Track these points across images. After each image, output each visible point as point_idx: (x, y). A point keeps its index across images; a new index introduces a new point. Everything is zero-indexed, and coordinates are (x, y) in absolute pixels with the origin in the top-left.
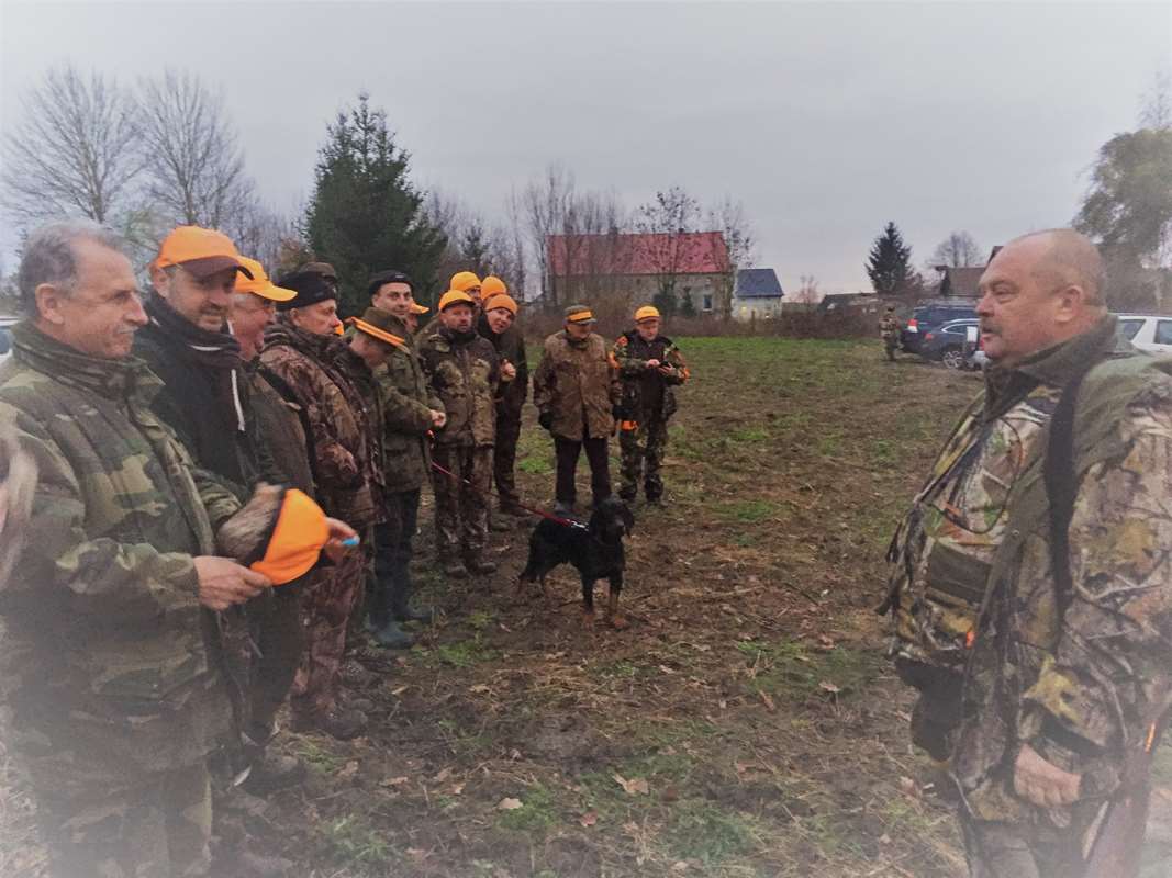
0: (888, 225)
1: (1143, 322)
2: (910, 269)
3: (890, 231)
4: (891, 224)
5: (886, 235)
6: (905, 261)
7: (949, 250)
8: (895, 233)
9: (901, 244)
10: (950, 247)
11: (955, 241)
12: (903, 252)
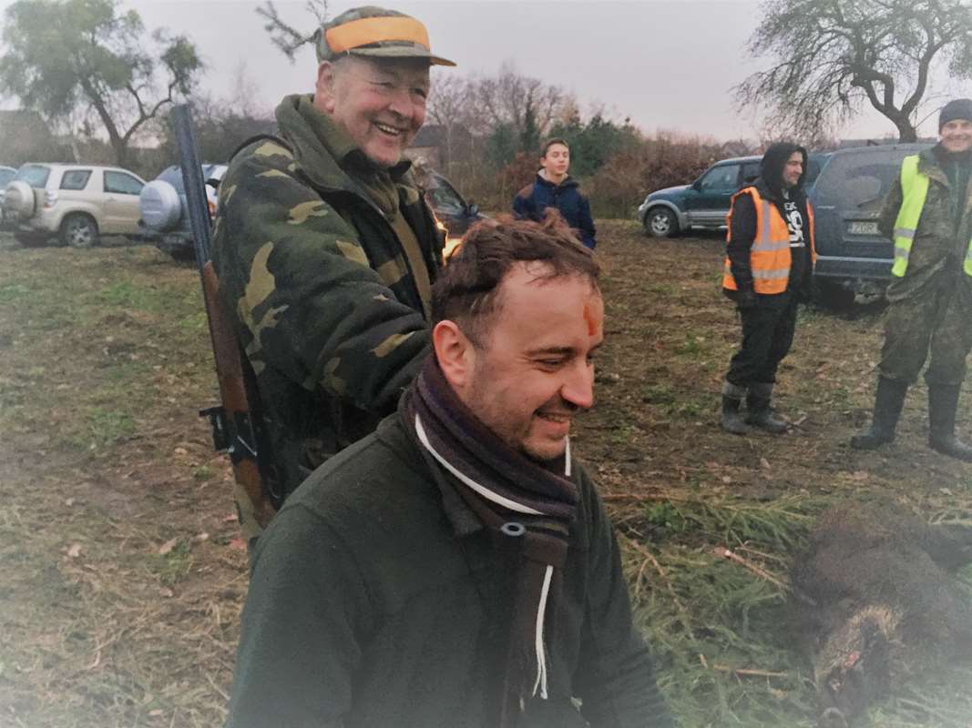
1: (90, 172)
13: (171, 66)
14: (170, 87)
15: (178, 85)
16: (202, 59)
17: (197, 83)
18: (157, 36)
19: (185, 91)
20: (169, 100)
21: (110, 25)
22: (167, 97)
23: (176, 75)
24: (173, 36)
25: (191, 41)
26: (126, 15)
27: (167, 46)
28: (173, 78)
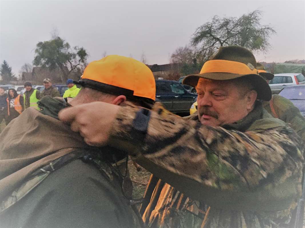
0: (3, 61)
2: (13, 73)
3: (5, 62)
4: (5, 61)
5: (3, 64)
6: (10, 71)
7: (24, 68)
8: (6, 63)
9: (8, 66)
10: (25, 67)
11: (26, 65)
12: (9, 68)
13: (79, 56)
14: (79, 61)
15: (81, 60)
16: (87, 53)
17: (86, 59)
18: (75, 48)
19: (83, 62)
20: (79, 64)
21: (62, 46)
22: (78, 63)
23: (81, 57)
24: (80, 48)
25: (84, 49)
26: (66, 44)
27: (78, 51)
28: (80, 58)
